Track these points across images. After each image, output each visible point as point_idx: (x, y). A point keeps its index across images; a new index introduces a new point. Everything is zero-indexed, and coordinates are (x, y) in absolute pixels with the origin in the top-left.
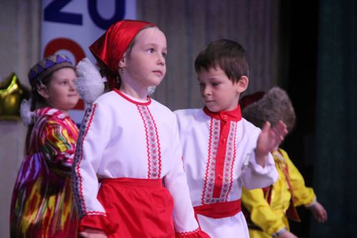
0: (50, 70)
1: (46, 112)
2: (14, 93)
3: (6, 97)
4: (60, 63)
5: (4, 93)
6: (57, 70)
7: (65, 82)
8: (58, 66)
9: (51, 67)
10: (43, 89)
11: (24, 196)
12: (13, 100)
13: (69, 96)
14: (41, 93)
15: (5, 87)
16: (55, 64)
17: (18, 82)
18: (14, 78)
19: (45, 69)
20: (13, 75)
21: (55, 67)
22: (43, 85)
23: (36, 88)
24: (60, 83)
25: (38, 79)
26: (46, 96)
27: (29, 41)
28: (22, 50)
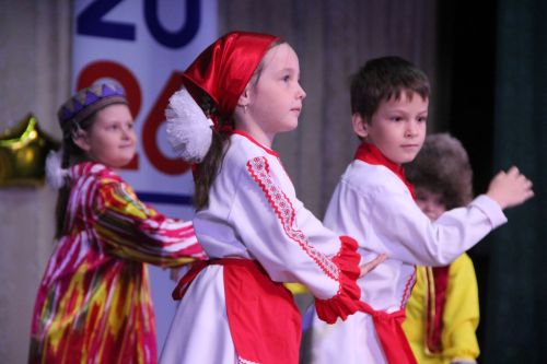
0: (92, 108)
1: (89, 169)
2: (32, 144)
3: (18, 150)
4: (107, 97)
5: (16, 145)
6: (103, 108)
7: (115, 126)
8: (104, 102)
9: (93, 103)
10: (82, 136)
11: (57, 293)
12: (29, 156)
13: (122, 147)
14: (79, 142)
15: (17, 135)
16: (100, 98)
17: (37, 128)
18: (32, 122)
19: (85, 107)
20: (30, 116)
21: (99, 104)
22: (81, 131)
23: (71, 135)
24: (107, 128)
25: (74, 120)
26: (87, 148)
27: (54, 65)
28: (43, 79)
